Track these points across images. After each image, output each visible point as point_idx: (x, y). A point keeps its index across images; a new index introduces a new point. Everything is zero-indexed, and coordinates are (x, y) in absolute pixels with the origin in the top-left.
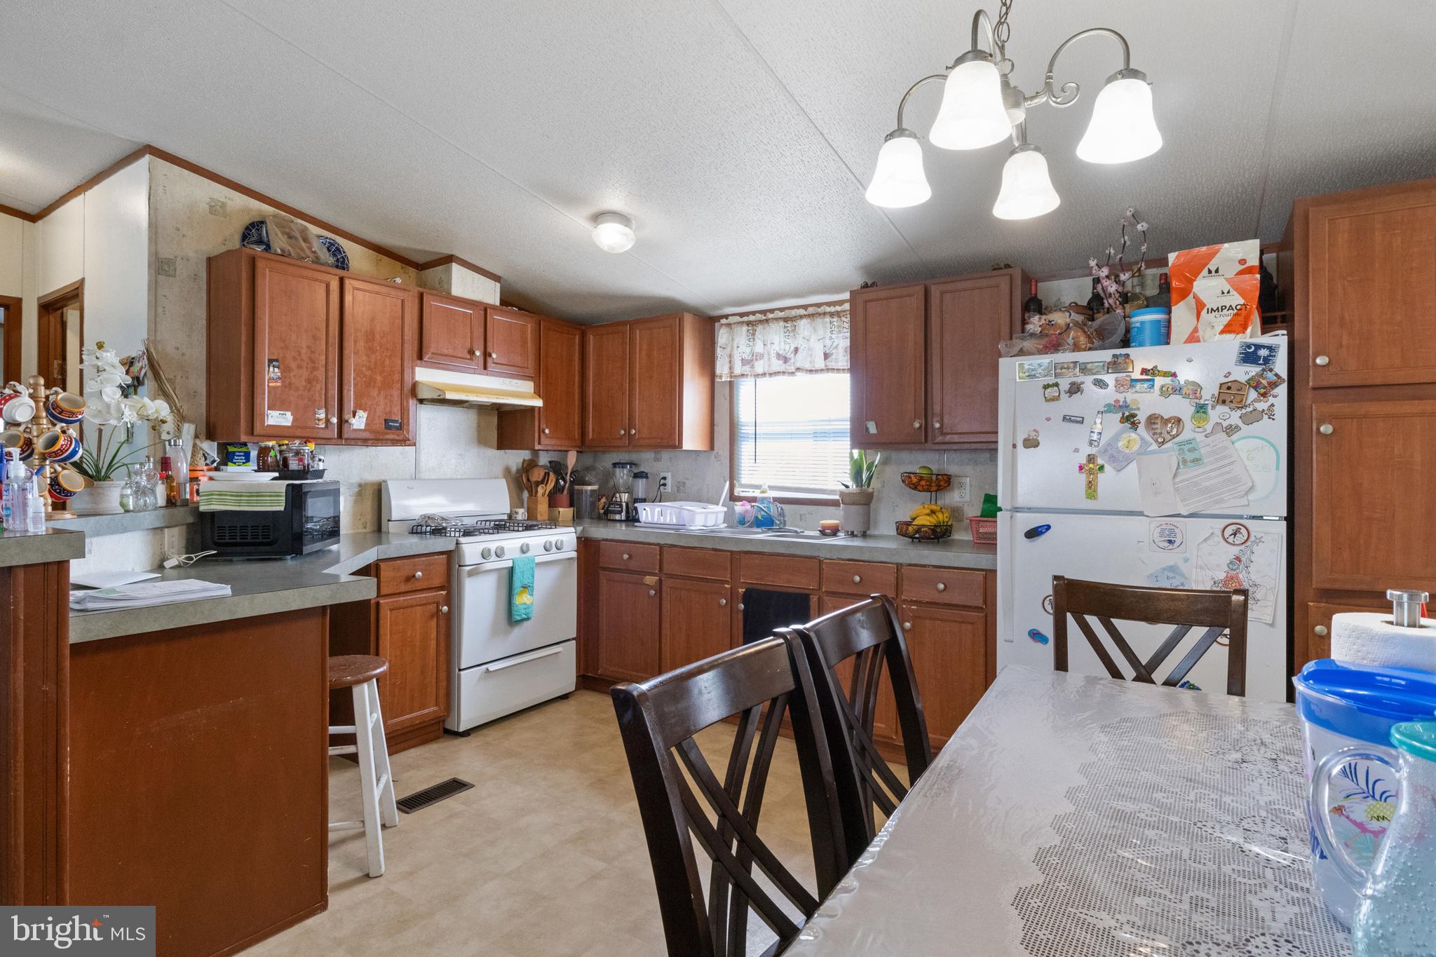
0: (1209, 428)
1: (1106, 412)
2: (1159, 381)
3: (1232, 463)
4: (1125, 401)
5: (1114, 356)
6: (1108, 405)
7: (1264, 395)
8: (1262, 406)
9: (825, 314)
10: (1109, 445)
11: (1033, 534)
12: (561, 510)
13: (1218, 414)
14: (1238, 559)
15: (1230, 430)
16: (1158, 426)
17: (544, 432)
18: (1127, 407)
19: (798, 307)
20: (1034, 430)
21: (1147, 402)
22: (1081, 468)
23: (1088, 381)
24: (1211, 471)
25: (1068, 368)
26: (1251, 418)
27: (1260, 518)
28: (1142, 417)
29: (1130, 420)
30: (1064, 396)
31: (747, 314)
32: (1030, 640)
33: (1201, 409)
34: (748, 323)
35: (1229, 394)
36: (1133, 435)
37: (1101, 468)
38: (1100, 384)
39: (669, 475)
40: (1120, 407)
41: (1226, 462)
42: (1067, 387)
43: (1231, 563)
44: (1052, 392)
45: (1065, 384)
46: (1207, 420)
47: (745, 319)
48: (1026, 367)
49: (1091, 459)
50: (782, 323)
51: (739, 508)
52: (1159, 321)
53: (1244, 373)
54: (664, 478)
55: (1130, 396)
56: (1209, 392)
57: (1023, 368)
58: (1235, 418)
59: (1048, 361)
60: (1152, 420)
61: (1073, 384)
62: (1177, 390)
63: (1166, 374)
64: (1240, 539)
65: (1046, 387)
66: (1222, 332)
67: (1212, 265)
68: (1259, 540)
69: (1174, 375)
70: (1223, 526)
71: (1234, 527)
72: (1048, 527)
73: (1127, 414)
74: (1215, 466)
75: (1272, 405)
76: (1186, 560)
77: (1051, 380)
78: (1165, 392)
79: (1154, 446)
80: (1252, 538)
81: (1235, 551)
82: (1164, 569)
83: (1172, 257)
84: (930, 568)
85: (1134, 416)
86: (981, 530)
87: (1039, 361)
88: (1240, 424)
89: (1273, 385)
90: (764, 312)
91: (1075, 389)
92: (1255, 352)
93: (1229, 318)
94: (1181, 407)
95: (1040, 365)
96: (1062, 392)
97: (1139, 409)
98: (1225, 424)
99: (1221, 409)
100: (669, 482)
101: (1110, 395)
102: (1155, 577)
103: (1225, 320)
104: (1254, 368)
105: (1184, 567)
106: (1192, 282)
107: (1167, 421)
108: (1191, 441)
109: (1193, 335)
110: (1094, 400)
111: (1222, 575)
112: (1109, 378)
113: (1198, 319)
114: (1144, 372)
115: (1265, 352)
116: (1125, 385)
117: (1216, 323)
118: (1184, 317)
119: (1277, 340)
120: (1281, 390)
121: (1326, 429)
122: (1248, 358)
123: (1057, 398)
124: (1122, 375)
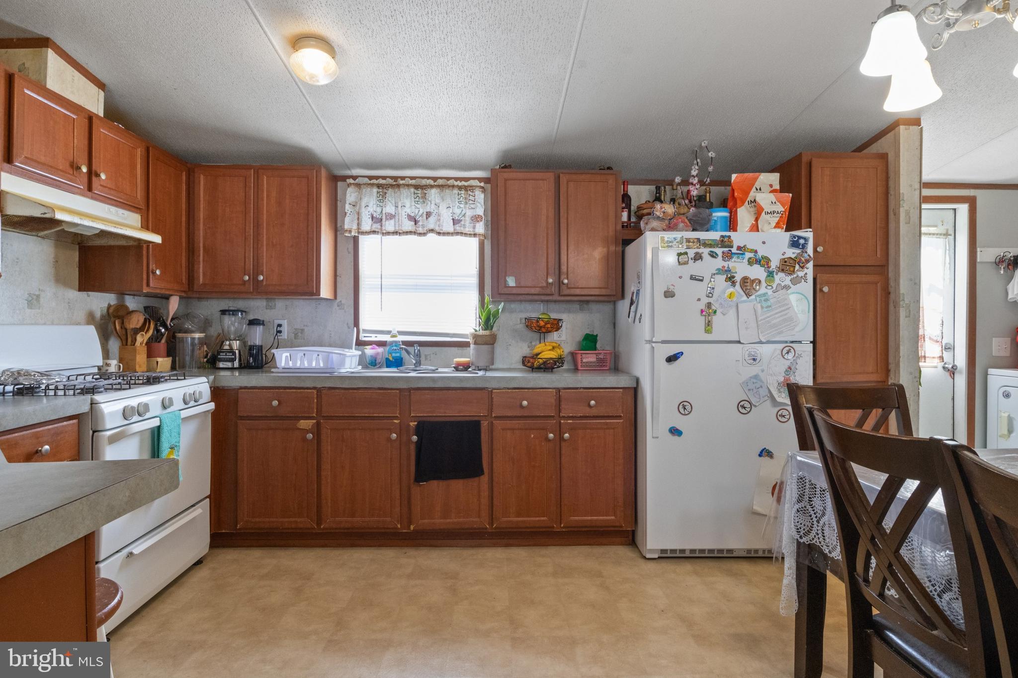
0: (775, 286)
1: (717, 274)
2: (748, 255)
3: (789, 308)
4: (728, 267)
5: (722, 236)
6: (719, 269)
7: (802, 267)
8: (801, 274)
9: (453, 186)
10: (719, 296)
11: (671, 359)
12: (160, 360)
13: (781, 278)
14: (790, 368)
15: (787, 287)
16: (748, 284)
17: (154, 273)
18: (730, 271)
19: (428, 178)
20: (672, 285)
21: (742, 268)
22: (702, 311)
23: (705, 251)
24: (777, 313)
25: (693, 242)
26: (795, 282)
27: (800, 342)
28: (738, 278)
29: (731, 279)
30: (691, 262)
31: (377, 178)
32: (670, 435)
33: (770, 274)
34: (379, 186)
35: (787, 266)
36: (731, 290)
37: (715, 312)
38: (713, 255)
39: (285, 323)
40: (726, 271)
41: (786, 307)
42: (693, 256)
43: (786, 371)
44: (683, 258)
45: (691, 253)
46: (774, 281)
47: (374, 181)
48: (666, 239)
49: (709, 305)
50: (412, 190)
51: (369, 351)
52: (726, 217)
53: (792, 253)
54: (280, 325)
55: (731, 264)
56: (774, 264)
57: (663, 240)
58: (787, 280)
59: (680, 236)
60: (745, 280)
61: (697, 254)
62: (758, 262)
63: (751, 251)
64: (790, 355)
65: (679, 255)
66: (775, 227)
67: (757, 185)
68: (800, 356)
69: (756, 252)
70: (782, 348)
71: (787, 348)
72: (682, 353)
73: (729, 276)
74: (778, 311)
75: (806, 274)
76: (763, 371)
77: (683, 250)
78: (750, 262)
79: (745, 298)
80: (797, 355)
81: (788, 363)
82: (751, 377)
83: (734, 176)
84: (582, 390)
85: (734, 277)
86: (584, 360)
87: (674, 236)
88: (791, 285)
89: (807, 261)
90: (395, 178)
91: (698, 257)
92: (797, 241)
93: (778, 219)
94: (757, 272)
95: (675, 239)
96: (690, 259)
97: (736, 273)
98: (783, 284)
99: (781, 275)
100: (285, 329)
101: (719, 263)
102: (746, 383)
103: (775, 220)
104: (798, 251)
105: (762, 375)
106: (747, 193)
107: (753, 281)
108: (765, 294)
109: (755, 228)
110: (709, 265)
111: (782, 379)
112: (719, 251)
113: (757, 220)
114: (739, 248)
115: (802, 241)
116: (728, 256)
117: (768, 222)
118: (744, 215)
119: (808, 234)
120: (810, 265)
121: (826, 289)
122: (794, 244)
123: (686, 263)
124: (726, 249)
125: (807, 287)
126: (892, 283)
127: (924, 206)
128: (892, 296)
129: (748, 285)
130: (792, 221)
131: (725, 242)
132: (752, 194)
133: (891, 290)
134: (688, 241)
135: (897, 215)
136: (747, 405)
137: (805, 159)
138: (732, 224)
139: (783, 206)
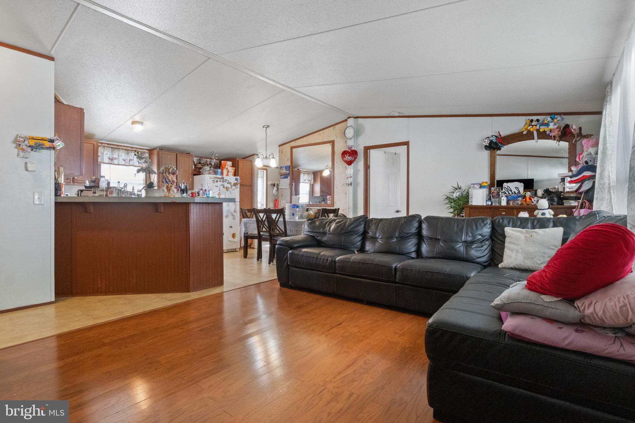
0: (232, 189)
1: (221, 186)
3: (235, 193)
4: (223, 184)
5: (221, 176)
8: (237, 186)
13: (233, 187)
15: (235, 189)
19: (130, 147)
20: (212, 188)
21: (226, 185)
22: (218, 194)
23: (218, 180)
26: (236, 188)
27: (237, 202)
28: (225, 187)
29: (224, 187)
31: (110, 144)
33: (232, 186)
34: (112, 148)
35: (235, 185)
36: (224, 189)
37: (221, 194)
38: (220, 181)
47: (111, 146)
49: (219, 193)
50: (124, 151)
52: (221, 172)
53: (236, 182)
56: (232, 184)
57: (210, 177)
59: (212, 176)
60: (227, 187)
62: (229, 183)
63: (228, 181)
64: (235, 205)
65: (213, 180)
67: (227, 164)
68: (237, 205)
69: (229, 181)
74: (233, 195)
77: (214, 179)
78: (228, 183)
79: (227, 191)
81: (235, 206)
83: (222, 161)
89: (238, 184)
90: (118, 146)
91: (217, 181)
94: (229, 186)
99: (234, 186)
101: (221, 183)
102: (227, 211)
103: (232, 173)
104: (237, 181)
105: (230, 209)
106: (225, 166)
107: (228, 188)
108: (230, 191)
109: (227, 175)
110: (219, 183)
111: (234, 210)
112: (221, 180)
113: (228, 173)
114: (225, 180)
115: (237, 179)
116: (223, 182)
117: (231, 174)
118: (225, 172)
119: (238, 177)
120: (239, 185)
121: (241, 190)
122: (236, 180)
123: (215, 183)
124: (223, 180)
125: (238, 190)
126: (253, 189)
127: (259, 170)
128: (253, 192)
129: (227, 189)
130: (235, 174)
131: (223, 178)
132: (227, 167)
133: (253, 190)
134: (215, 177)
135: (254, 174)
136: (227, 216)
137: (237, 159)
138: (222, 174)
139: (233, 170)
